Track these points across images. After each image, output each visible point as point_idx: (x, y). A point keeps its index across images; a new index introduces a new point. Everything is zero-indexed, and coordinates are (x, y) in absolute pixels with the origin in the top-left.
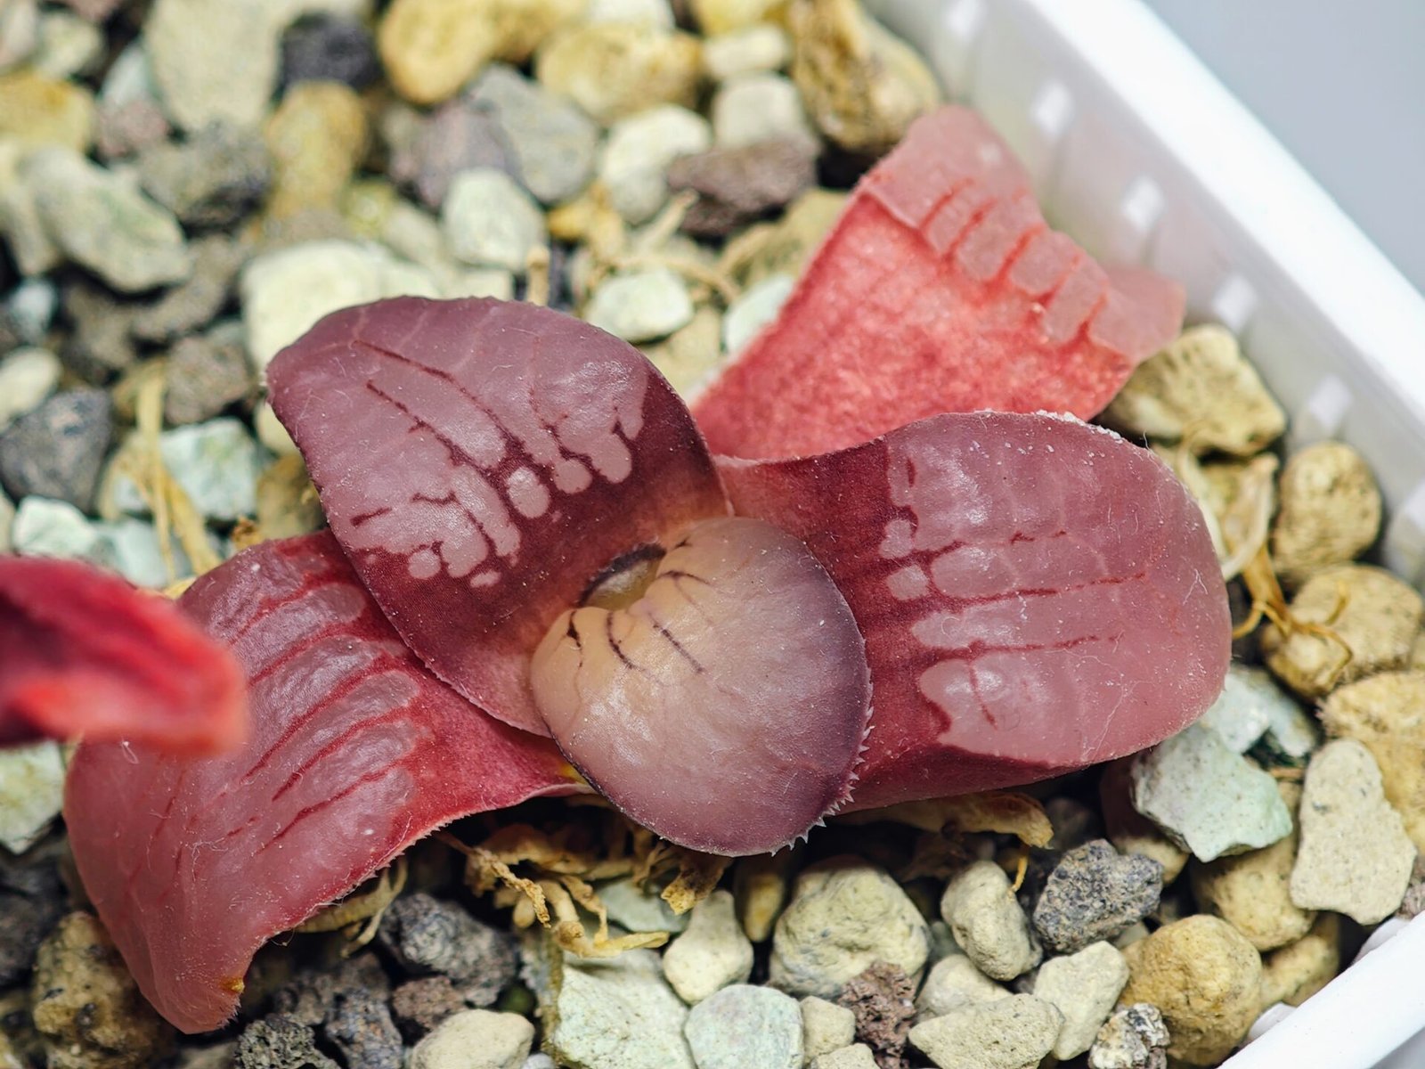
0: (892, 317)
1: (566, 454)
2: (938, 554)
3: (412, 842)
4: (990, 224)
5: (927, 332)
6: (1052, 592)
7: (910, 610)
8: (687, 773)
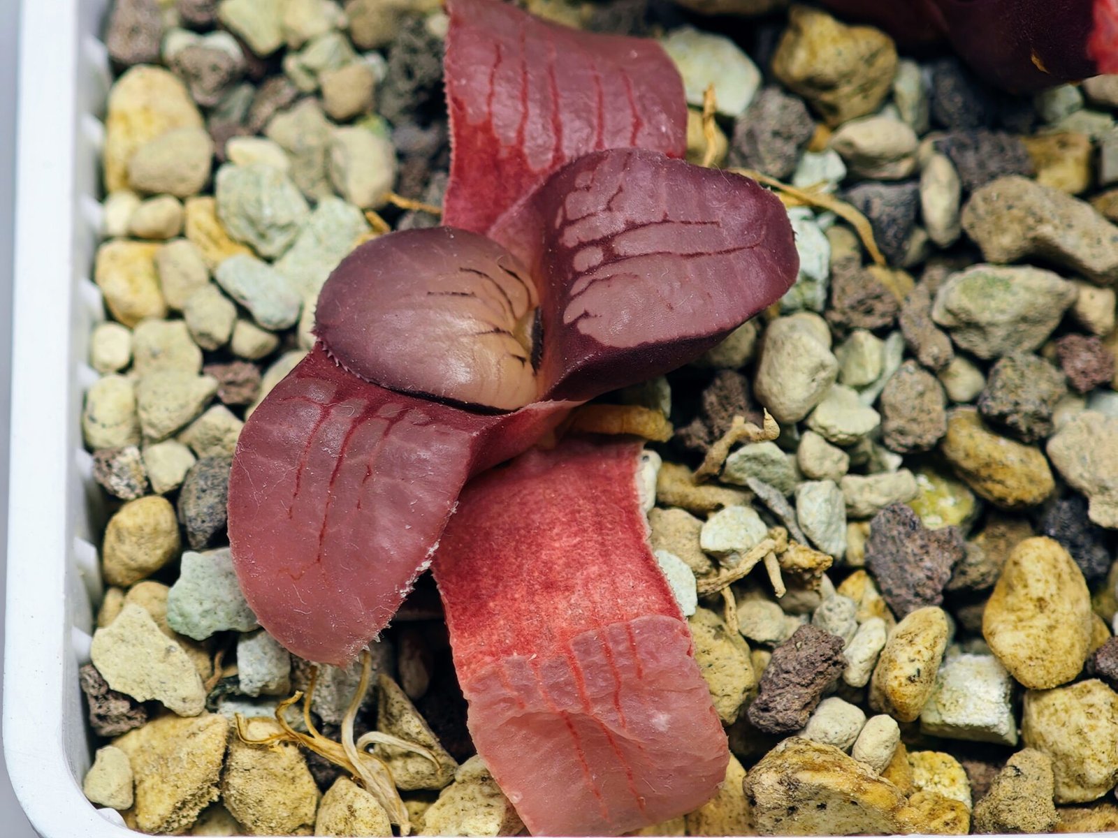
0: (588, 581)
1: (594, 281)
2: (390, 425)
3: (449, 112)
5: (567, 593)
6: (332, 483)
7: (377, 404)
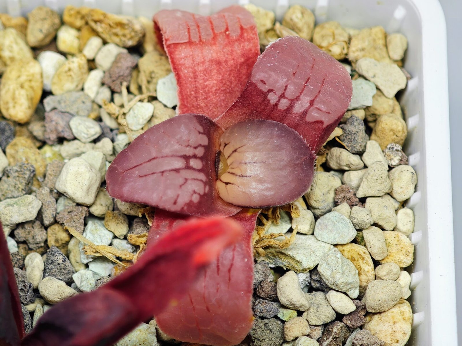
0: (203, 63)
1: (195, 148)
2: (284, 93)
4: (202, 25)
6: (309, 78)
7: (289, 109)
8: (285, 184)
